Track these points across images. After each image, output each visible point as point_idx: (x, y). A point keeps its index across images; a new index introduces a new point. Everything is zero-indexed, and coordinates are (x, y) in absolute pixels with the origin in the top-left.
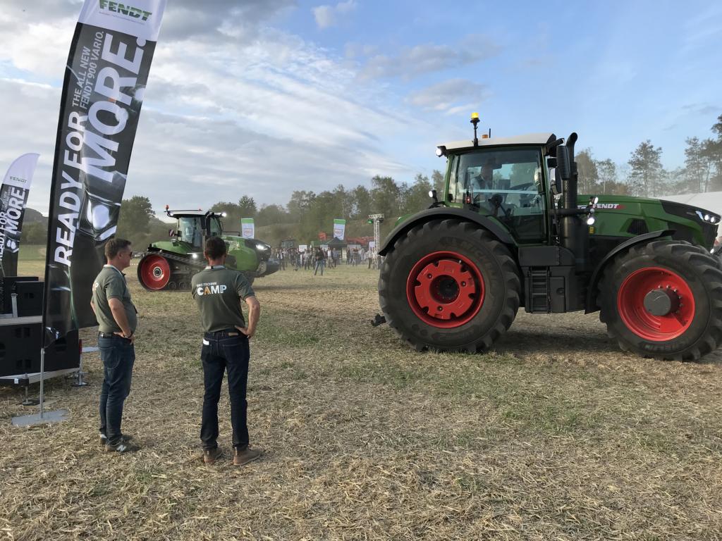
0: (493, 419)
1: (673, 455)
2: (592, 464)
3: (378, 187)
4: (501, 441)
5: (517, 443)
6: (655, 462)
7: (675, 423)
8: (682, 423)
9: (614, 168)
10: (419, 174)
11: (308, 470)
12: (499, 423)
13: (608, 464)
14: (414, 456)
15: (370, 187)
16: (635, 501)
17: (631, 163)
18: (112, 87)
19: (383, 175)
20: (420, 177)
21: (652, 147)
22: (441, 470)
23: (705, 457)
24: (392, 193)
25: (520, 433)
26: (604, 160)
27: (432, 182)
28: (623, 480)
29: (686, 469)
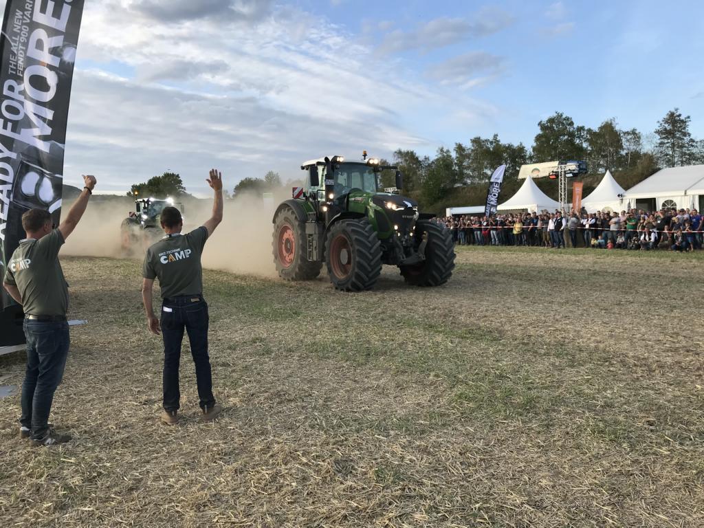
0: (443, 401)
1: (625, 445)
2: (533, 453)
3: (400, 160)
4: (444, 425)
5: (459, 427)
6: (602, 453)
7: (639, 408)
8: (648, 408)
9: (639, 138)
10: (441, 147)
11: (225, 455)
12: (449, 405)
13: (550, 454)
14: (343, 441)
15: (392, 161)
16: (565, 499)
17: (658, 132)
18: (42, 49)
19: (404, 149)
20: (442, 150)
21: (680, 115)
22: (364, 458)
23: (660, 448)
24: (414, 166)
25: (466, 418)
26: (629, 129)
27: (454, 155)
28: (560, 473)
29: (636, 462)
